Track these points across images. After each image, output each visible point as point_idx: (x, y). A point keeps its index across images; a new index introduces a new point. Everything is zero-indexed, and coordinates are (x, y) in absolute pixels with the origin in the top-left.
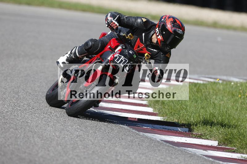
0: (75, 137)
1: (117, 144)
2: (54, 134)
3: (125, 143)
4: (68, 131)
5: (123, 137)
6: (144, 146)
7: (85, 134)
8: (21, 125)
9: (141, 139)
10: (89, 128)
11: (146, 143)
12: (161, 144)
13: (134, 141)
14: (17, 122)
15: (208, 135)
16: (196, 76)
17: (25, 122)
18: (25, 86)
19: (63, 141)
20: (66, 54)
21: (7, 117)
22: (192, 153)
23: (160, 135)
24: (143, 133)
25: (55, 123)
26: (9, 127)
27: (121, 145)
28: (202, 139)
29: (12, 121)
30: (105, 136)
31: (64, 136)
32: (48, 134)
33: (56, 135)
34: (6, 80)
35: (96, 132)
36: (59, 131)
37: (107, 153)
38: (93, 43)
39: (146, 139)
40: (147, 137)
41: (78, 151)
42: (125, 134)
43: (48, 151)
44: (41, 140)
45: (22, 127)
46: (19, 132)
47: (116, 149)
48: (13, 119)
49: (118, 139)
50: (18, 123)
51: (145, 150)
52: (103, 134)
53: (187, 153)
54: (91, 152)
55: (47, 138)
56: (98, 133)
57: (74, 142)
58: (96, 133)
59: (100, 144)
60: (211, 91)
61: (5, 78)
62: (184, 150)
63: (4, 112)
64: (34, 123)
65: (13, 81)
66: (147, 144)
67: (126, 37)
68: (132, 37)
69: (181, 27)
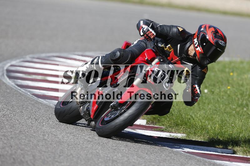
38: (122, 53)
67: (165, 48)
68: (171, 49)
69: (224, 38)
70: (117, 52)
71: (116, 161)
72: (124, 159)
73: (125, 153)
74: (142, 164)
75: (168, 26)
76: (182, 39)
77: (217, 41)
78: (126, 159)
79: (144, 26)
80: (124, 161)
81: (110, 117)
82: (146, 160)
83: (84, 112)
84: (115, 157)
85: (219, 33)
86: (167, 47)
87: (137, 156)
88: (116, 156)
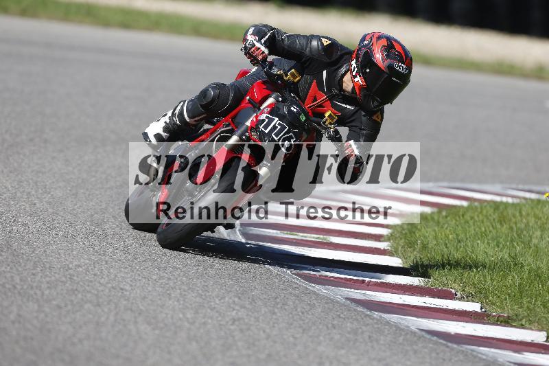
0: (227, 322)
1: (321, 338)
2: (181, 316)
3: (339, 336)
4: (213, 309)
5: (335, 322)
6: (382, 342)
7: (251, 316)
8: (110, 296)
9: (376, 326)
10: (260, 303)
11: (386, 336)
12: (420, 338)
13: (360, 330)
14: (100, 289)
15: (523, 318)
16: (497, 188)
17: (118, 289)
18: (117, 207)
19: (202, 331)
20: (164, 116)
21: (77, 277)
22: (489, 359)
23: (418, 317)
24: (380, 314)
25: (184, 291)
26: (82, 299)
27: (331, 339)
28: (512, 326)
29: (88, 286)
30: (294, 320)
31: (203, 320)
32: (169, 316)
33: (187, 318)
34: (76, 195)
35: (276, 310)
36: (192, 309)
37: (300, 357)
38: (217, 91)
39: (387, 327)
40: (388, 323)
41: (235, 353)
42: (339, 316)
43: (169, 353)
44: (154, 329)
45: (111, 300)
46: (103, 311)
47: (321, 349)
48: (91, 282)
49: (325, 328)
50: (102, 291)
51: (385, 351)
52: (291, 316)
53: (475, 358)
54: (263, 356)
55: (166, 325)
56: (279, 314)
57: (226, 333)
58: (274, 313)
59: (285, 337)
60: (532, 221)
61: (74, 192)
62: (470, 352)
63: (71, 266)
64: (138, 291)
65: (91, 197)
66: (389, 338)
67: (284, 77)
68: (297, 77)
69: (405, 59)
70: (208, 90)
77: (390, 64)
85: (395, 49)
86: (289, 73)
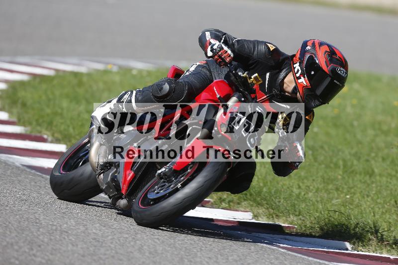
12: (23, 171)
38: (173, 86)
67: (248, 79)
68: (259, 81)
69: (344, 64)
70: (164, 84)
71: (67, 232)
72: (79, 229)
73: (81, 218)
74: (108, 236)
75: (250, 41)
76: (274, 64)
77: (333, 68)
78: (82, 228)
79: (213, 41)
80: (79, 231)
81: (158, 193)
82: (114, 230)
83: (108, 183)
84: (65, 225)
85: (336, 54)
86: (252, 77)
87: (99, 223)
88: (67, 223)
